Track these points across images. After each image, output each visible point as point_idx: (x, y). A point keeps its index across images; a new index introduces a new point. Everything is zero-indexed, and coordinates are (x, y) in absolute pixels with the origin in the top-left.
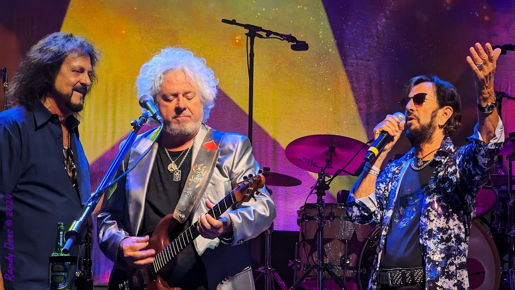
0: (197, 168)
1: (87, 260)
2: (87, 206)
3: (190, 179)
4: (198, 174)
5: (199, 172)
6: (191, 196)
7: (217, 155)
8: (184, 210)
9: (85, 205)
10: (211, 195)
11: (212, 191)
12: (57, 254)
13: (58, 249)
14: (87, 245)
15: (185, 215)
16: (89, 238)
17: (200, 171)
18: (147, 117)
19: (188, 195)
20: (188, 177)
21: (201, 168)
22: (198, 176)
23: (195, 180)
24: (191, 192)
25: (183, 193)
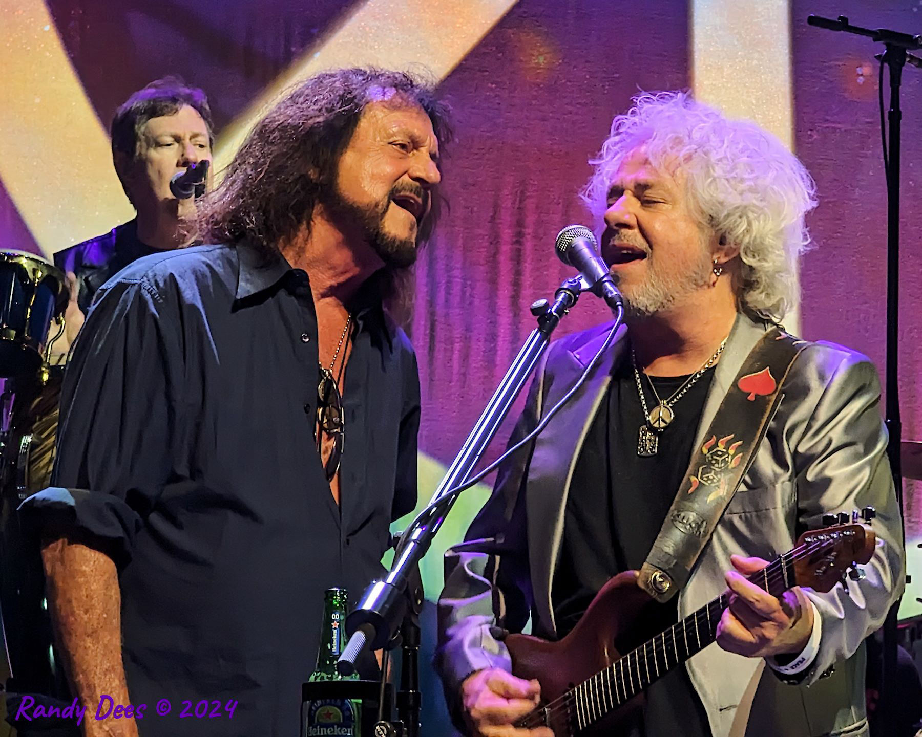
0: (716, 445)
2: (408, 542)
3: (693, 479)
4: (717, 461)
5: (721, 456)
6: (693, 525)
8: (672, 566)
9: (403, 539)
10: (740, 517)
11: (743, 506)
12: (324, 674)
13: (328, 662)
14: (408, 651)
15: (671, 581)
16: (412, 629)
17: (724, 453)
18: (576, 290)
19: (683, 523)
20: (688, 472)
21: (727, 448)
22: (717, 469)
23: (705, 479)
24: (692, 513)
25: (669, 517)
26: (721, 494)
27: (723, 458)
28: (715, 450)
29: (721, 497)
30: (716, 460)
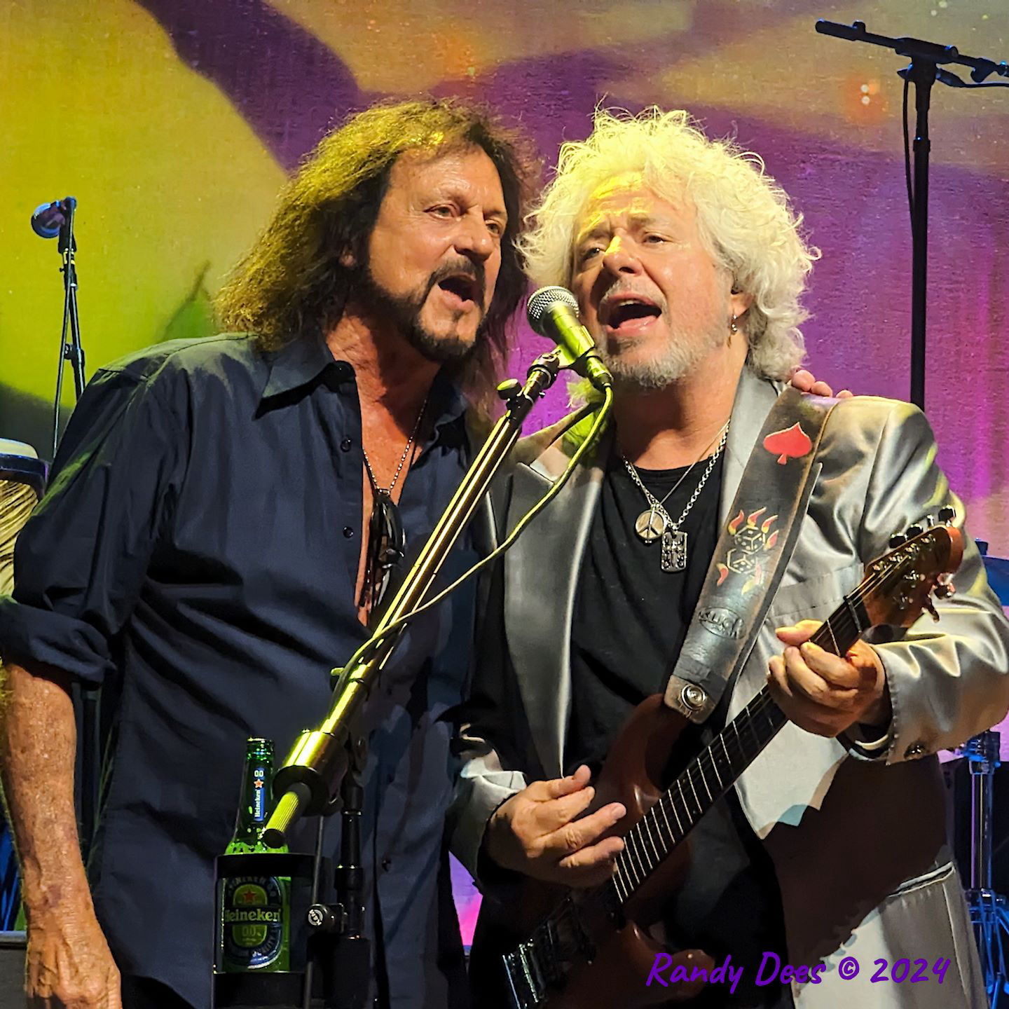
0: (745, 523)
1: (346, 870)
2: (347, 681)
3: (721, 566)
4: (749, 543)
5: (752, 536)
6: (727, 625)
7: (812, 474)
8: (705, 677)
9: (342, 678)
10: (793, 617)
11: (794, 603)
12: (244, 845)
13: (249, 830)
14: (348, 816)
15: (707, 694)
16: (355, 789)
17: (755, 532)
18: (553, 367)
19: (714, 623)
20: (714, 558)
21: (759, 524)
22: (750, 553)
23: (737, 566)
24: (724, 610)
25: (696, 618)
26: (757, 584)
27: (756, 537)
28: (744, 529)
29: (757, 586)
30: (747, 541)
